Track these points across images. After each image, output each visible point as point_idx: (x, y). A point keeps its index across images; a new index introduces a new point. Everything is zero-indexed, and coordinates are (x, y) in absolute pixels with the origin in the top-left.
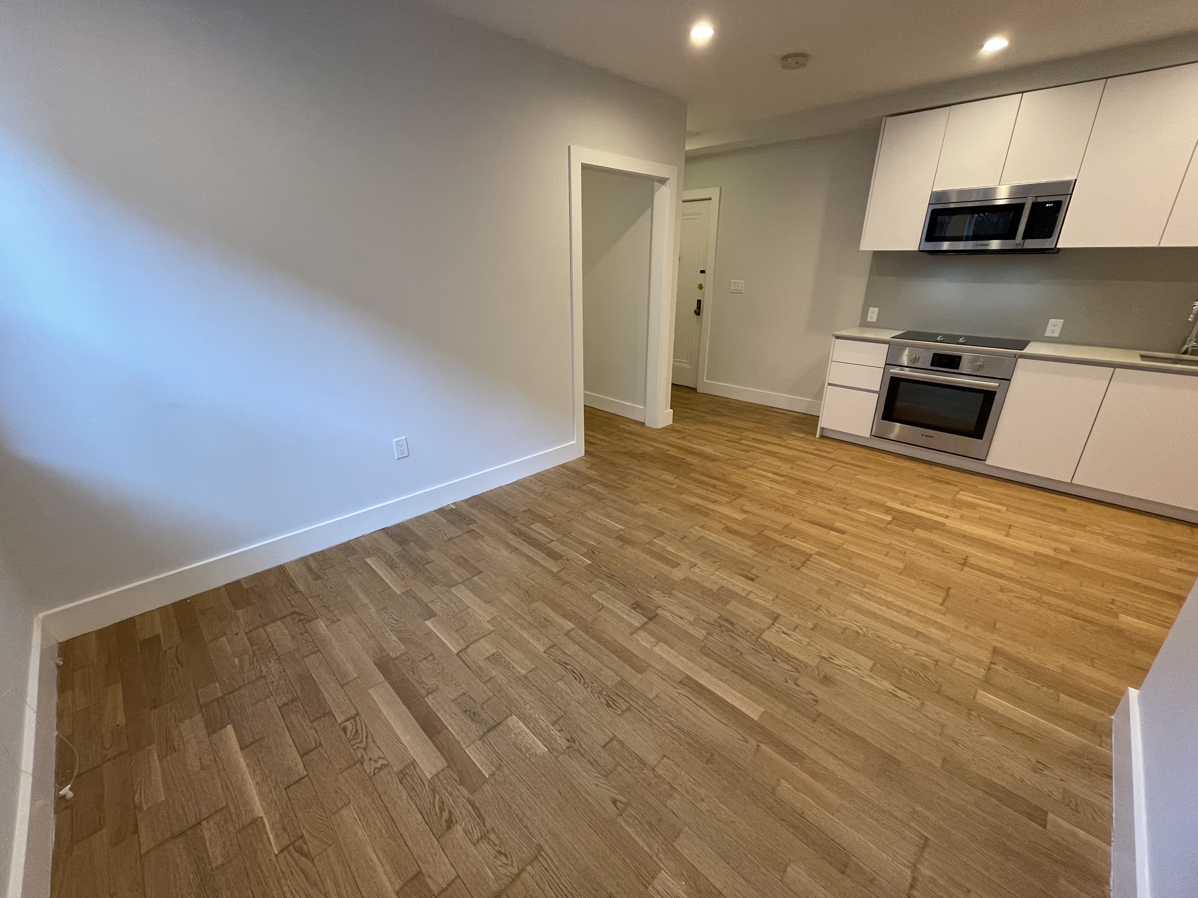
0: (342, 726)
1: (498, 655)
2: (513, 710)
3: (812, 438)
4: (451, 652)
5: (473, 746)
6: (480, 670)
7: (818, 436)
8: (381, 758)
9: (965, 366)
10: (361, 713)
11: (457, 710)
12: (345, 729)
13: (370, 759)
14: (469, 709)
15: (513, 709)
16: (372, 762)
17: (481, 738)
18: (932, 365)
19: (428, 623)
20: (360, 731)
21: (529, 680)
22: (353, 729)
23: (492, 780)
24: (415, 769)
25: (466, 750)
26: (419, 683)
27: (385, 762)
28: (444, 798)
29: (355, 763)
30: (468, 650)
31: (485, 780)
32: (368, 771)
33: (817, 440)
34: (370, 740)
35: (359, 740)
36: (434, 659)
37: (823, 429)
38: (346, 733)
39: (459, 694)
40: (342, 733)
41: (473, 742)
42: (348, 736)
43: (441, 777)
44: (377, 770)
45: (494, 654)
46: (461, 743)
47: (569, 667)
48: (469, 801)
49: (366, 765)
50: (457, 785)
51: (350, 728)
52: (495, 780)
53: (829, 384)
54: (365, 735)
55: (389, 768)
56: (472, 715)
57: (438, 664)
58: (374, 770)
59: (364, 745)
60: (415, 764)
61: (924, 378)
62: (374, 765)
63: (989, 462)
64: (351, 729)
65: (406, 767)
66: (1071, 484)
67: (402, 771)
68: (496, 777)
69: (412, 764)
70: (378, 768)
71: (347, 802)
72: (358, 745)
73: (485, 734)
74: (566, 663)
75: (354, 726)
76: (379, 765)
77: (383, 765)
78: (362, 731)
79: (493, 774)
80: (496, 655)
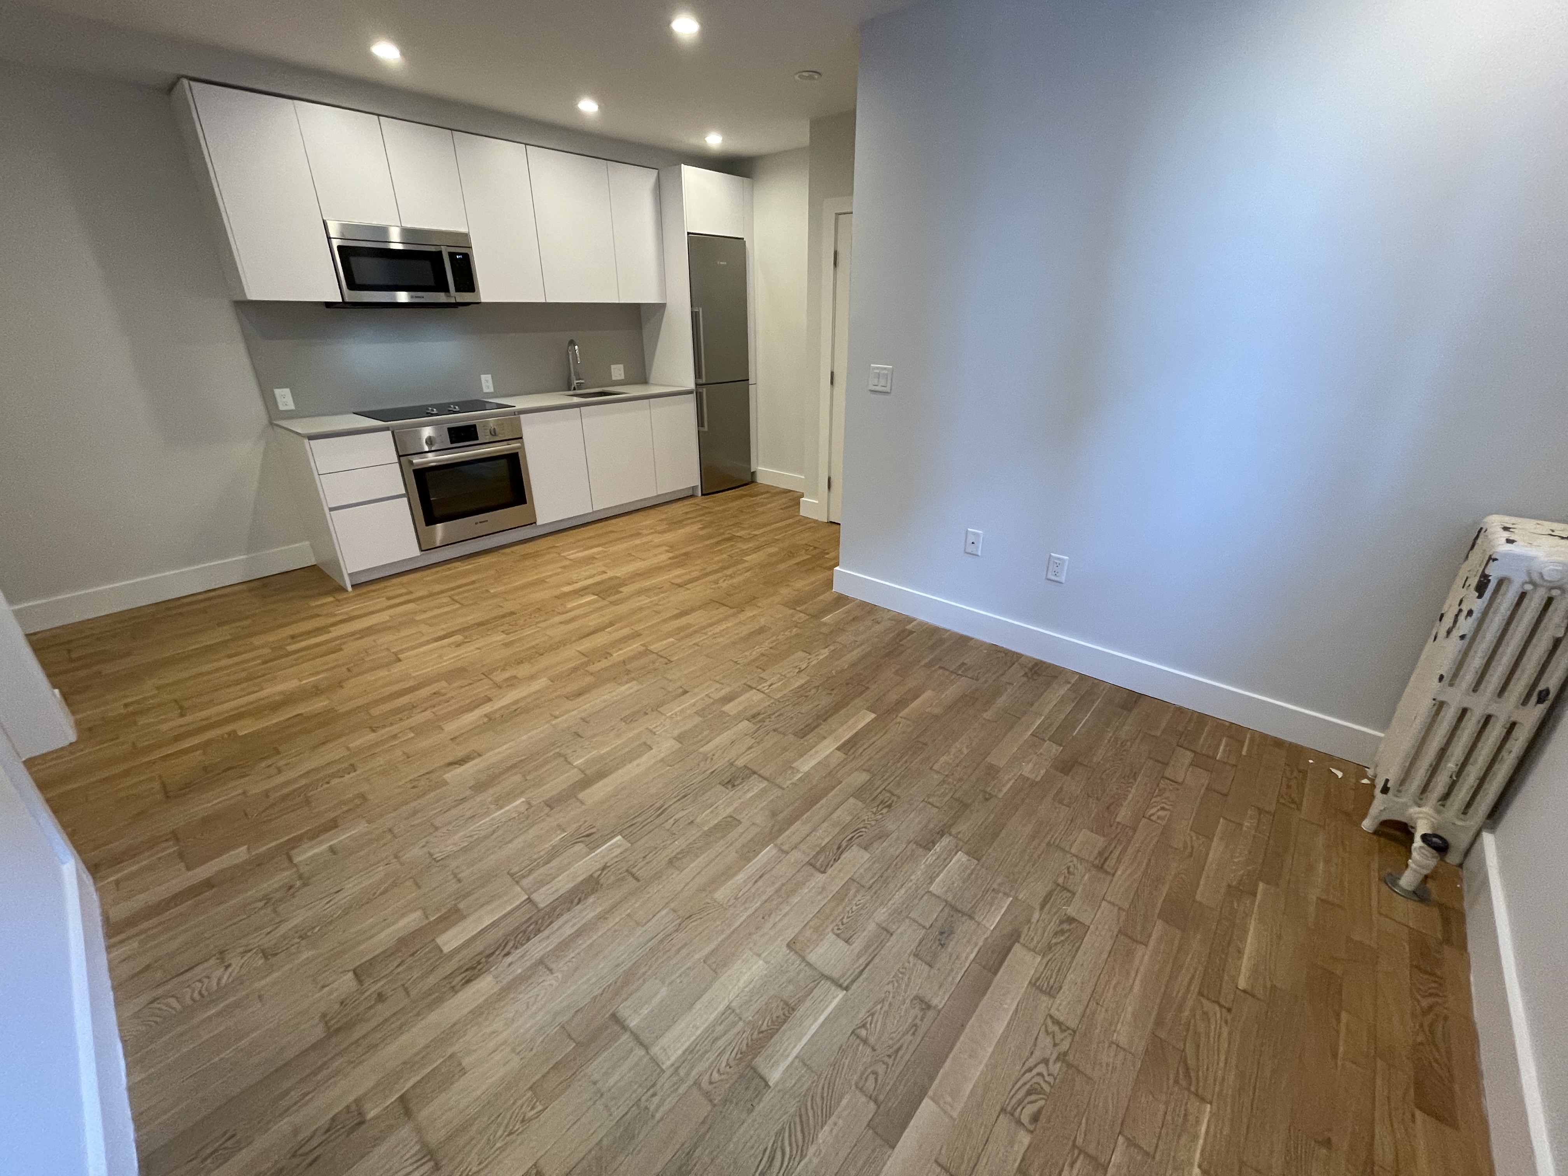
0: (1031, 1128)
1: (839, 929)
2: (923, 893)
3: (345, 596)
4: (845, 1000)
5: (984, 922)
6: (870, 947)
7: (350, 589)
8: (1047, 1031)
9: (483, 436)
10: (998, 1108)
11: (944, 957)
12: (1035, 1118)
13: (1055, 1045)
14: (937, 942)
15: (921, 892)
16: (1057, 1042)
17: (971, 918)
18: (452, 442)
19: (774, 1076)
20: (1028, 1086)
21: (874, 883)
22: (1029, 1103)
23: (1013, 893)
24: (1039, 978)
25: (992, 928)
26: (916, 1030)
27: (1049, 1021)
28: (1051, 935)
29: (1070, 1066)
30: (835, 975)
31: (1016, 898)
32: (1069, 1039)
33: (351, 594)
34: (1031, 1063)
35: (1038, 1079)
36: (864, 1026)
37: (350, 575)
38: (1039, 1111)
39: (920, 962)
40: (1043, 1119)
41: (979, 924)
42: (1042, 1103)
43: (1032, 946)
44: (1064, 1028)
45: (838, 935)
46: (986, 936)
47: (844, 844)
48: (1042, 907)
49: (1065, 1046)
50: (1033, 926)
51: (1031, 1109)
52: (1011, 891)
53: (331, 509)
54: (1028, 1076)
55: (1053, 1011)
56: (945, 935)
57: (872, 1015)
58: (1065, 1031)
59: (1041, 1068)
60: (1033, 981)
61: (447, 460)
62: (1059, 1036)
63: (538, 523)
64: (1029, 1106)
65: (1041, 991)
66: (594, 512)
67: (1049, 994)
68: (1007, 891)
69: (1035, 984)
70: (1060, 1028)
71: (1114, 1047)
72: (1047, 1078)
73: (964, 914)
74: (839, 848)
75: (1023, 1104)
76: (1056, 1029)
77: (1053, 1022)
78: (1025, 1084)
79: (1005, 894)
80: (839, 932)
